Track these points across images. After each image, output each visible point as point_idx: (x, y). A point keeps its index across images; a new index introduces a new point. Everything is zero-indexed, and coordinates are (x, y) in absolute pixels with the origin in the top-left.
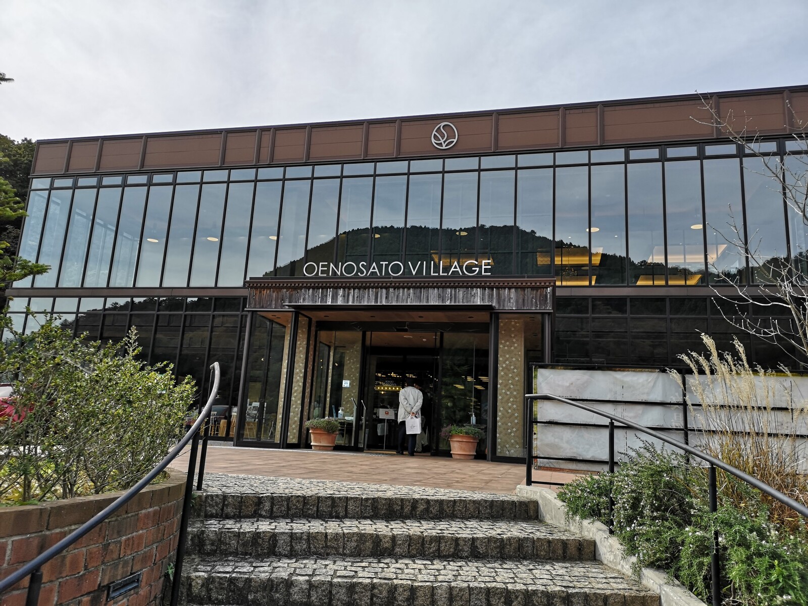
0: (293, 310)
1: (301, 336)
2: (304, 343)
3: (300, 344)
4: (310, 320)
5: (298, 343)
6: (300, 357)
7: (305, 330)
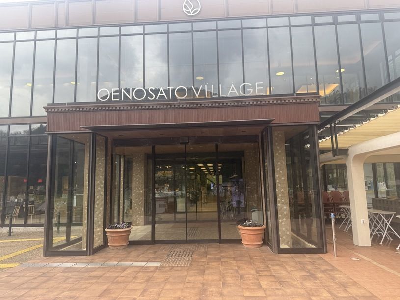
0: (90, 131)
1: (99, 152)
2: (103, 158)
3: (99, 160)
4: (107, 139)
5: (97, 158)
6: (100, 171)
7: (103, 148)
